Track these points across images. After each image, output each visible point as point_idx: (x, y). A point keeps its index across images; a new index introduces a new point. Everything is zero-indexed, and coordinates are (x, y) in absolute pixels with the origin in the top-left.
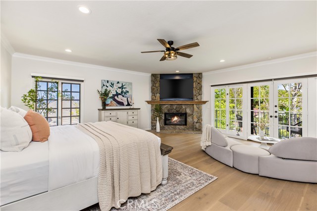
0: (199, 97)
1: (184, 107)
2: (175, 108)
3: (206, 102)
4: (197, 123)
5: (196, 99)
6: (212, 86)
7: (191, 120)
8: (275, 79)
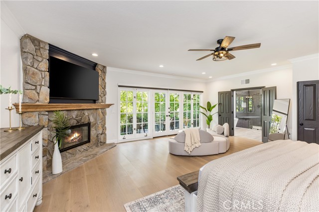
0: (103, 99)
1: (86, 114)
2: (74, 116)
3: (111, 105)
4: (102, 134)
5: (101, 101)
6: (119, 86)
7: (95, 132)
8: (170, 89)
